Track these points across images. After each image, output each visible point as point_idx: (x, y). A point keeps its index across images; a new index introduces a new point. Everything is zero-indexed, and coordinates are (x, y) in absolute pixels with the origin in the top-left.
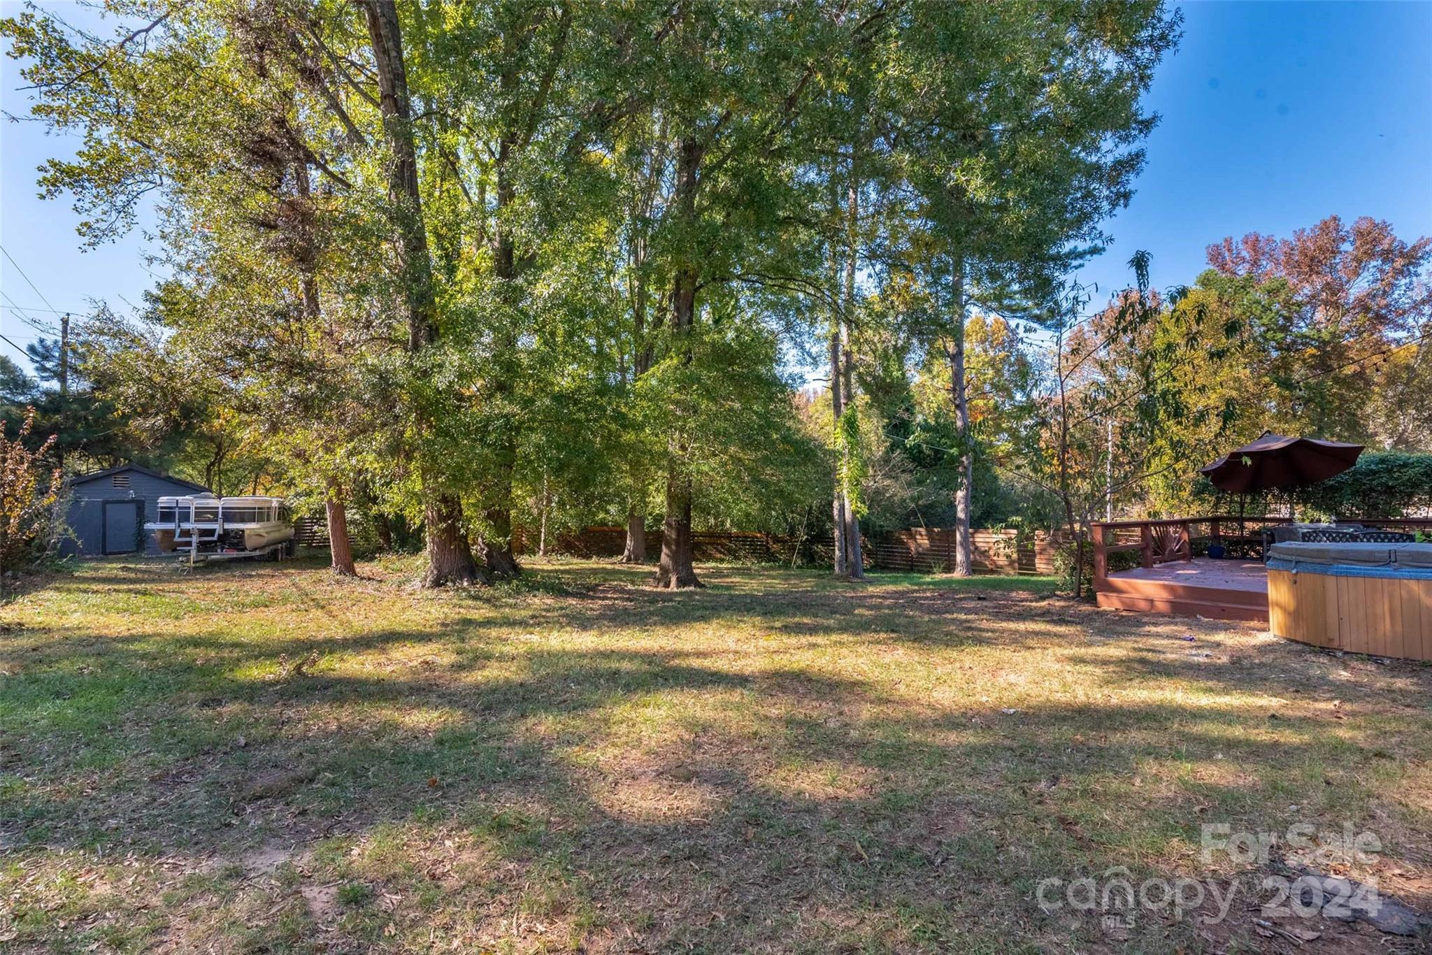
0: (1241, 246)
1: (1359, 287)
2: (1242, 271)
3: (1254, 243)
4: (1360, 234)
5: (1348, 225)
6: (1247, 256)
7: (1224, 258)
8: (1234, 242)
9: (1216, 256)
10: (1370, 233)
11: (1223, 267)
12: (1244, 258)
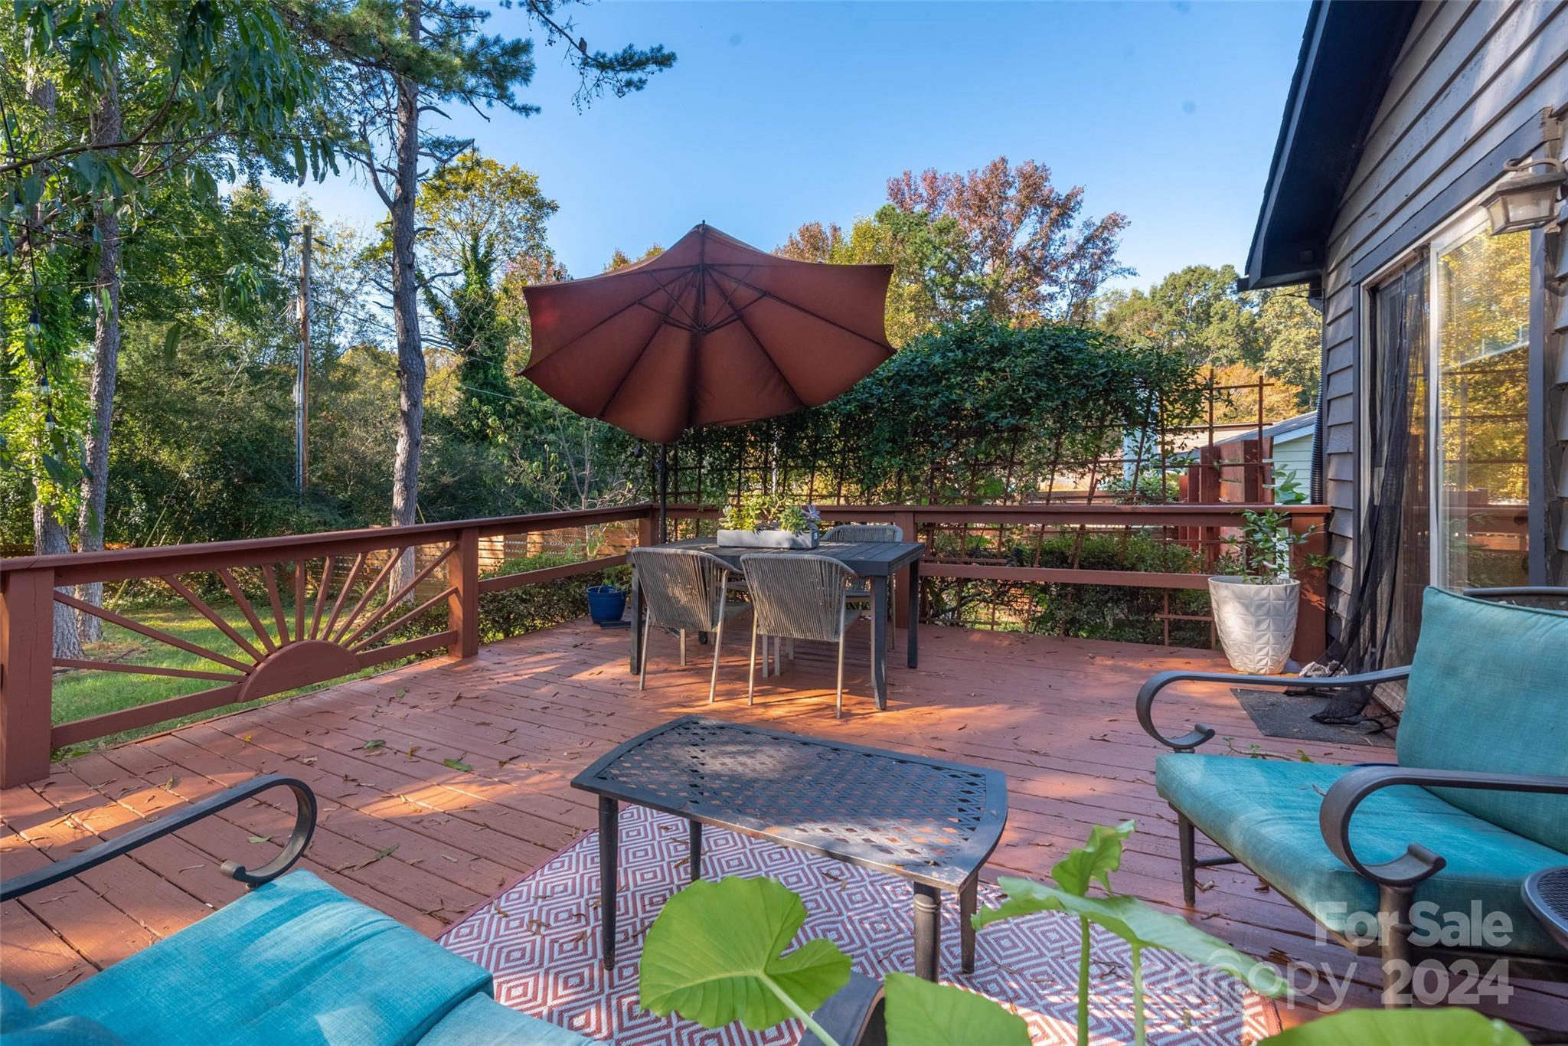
0: (919, 181)
1: (1021, 239)
2: (919, 209)
3: (932, 180)
4: (1025, 177)
5: (1012, 167)
6: (925, 195)
7: (903, 194)
8: (913, 176)
9: (896, 193)
10: (1031, 176)
11: (902, 204)
12: (921, 196)
